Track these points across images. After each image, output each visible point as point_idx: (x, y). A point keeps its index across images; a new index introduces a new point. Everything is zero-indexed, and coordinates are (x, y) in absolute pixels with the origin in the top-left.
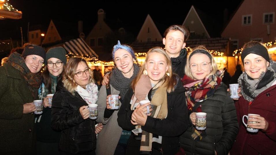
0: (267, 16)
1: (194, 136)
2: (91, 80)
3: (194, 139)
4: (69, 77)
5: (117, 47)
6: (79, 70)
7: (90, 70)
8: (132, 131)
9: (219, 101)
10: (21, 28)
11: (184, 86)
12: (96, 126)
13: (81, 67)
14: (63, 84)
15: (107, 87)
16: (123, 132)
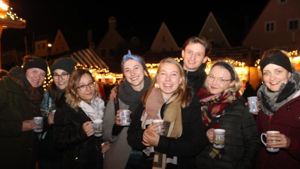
0: (291, 23)
1: (212, 155)
2: (96, 93)
3: (213, 157)
4: (72, 91)
5: (127, 57)
6: (82, 83)
7: (94, 83)
8: (144, 151)
9: (237, 116)
10: (25, 38)
11: (201, 101)
12: (103, 144)
13: (85, 80)
14: (65, 98)
15: (115, 102)
16: (132, 150)
